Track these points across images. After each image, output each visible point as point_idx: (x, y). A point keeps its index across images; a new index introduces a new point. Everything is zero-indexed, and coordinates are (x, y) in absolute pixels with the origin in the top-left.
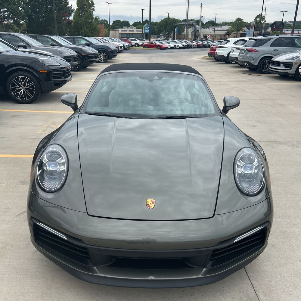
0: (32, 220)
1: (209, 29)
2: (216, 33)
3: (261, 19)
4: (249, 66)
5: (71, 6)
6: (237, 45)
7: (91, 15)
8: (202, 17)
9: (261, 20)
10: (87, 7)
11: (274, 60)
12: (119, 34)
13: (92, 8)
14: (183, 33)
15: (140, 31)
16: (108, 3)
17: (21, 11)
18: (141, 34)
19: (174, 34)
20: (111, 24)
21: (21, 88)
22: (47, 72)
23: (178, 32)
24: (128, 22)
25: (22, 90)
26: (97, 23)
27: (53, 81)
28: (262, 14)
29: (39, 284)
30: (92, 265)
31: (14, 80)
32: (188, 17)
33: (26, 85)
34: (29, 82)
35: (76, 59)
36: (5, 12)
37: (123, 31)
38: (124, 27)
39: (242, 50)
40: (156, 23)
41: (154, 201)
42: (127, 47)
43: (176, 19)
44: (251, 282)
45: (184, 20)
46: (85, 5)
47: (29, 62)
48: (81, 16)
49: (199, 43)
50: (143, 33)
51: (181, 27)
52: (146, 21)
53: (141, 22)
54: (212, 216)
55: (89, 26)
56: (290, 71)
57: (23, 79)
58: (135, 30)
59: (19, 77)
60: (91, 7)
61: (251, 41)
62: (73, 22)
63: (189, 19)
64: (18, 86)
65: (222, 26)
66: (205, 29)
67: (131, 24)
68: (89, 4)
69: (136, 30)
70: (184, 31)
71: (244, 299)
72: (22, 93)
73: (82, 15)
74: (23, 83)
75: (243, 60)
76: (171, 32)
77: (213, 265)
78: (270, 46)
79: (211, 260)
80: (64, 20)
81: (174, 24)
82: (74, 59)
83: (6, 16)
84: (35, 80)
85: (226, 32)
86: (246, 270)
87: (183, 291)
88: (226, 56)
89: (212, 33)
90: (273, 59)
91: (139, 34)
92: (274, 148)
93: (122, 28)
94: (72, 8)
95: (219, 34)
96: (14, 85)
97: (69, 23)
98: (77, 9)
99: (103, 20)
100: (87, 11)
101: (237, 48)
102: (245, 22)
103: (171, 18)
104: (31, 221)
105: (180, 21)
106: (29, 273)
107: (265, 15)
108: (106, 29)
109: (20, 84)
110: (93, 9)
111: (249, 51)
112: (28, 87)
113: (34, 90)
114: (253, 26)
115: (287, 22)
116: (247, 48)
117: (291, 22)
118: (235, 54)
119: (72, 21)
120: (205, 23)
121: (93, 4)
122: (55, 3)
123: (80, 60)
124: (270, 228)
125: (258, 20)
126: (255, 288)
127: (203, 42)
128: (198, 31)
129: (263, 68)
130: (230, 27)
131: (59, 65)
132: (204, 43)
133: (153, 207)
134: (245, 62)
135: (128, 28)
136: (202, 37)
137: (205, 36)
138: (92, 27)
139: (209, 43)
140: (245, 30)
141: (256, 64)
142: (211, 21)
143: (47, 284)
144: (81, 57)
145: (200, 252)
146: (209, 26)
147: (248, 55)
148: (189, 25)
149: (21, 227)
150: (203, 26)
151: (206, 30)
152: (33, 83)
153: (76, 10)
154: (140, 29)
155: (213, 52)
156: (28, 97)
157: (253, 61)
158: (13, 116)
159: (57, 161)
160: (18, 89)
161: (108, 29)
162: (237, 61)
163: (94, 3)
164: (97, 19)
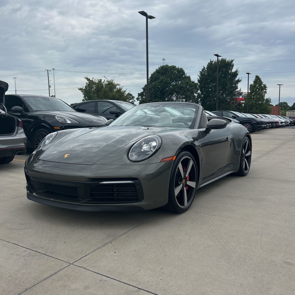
7: (263, 96)
10: (259, 90)
13: (264, 91)
16: (279, 85)
20: (290, 106)
26: (269, 105)
42: (288, 123)
55: (259, 107)
60: (264, 90)
68: (262, 87)
94: (240, 91)
100: (259, 94)
110: (265, 92)
121: (265, 87)
138: (263, 107)
164: (268, 101)
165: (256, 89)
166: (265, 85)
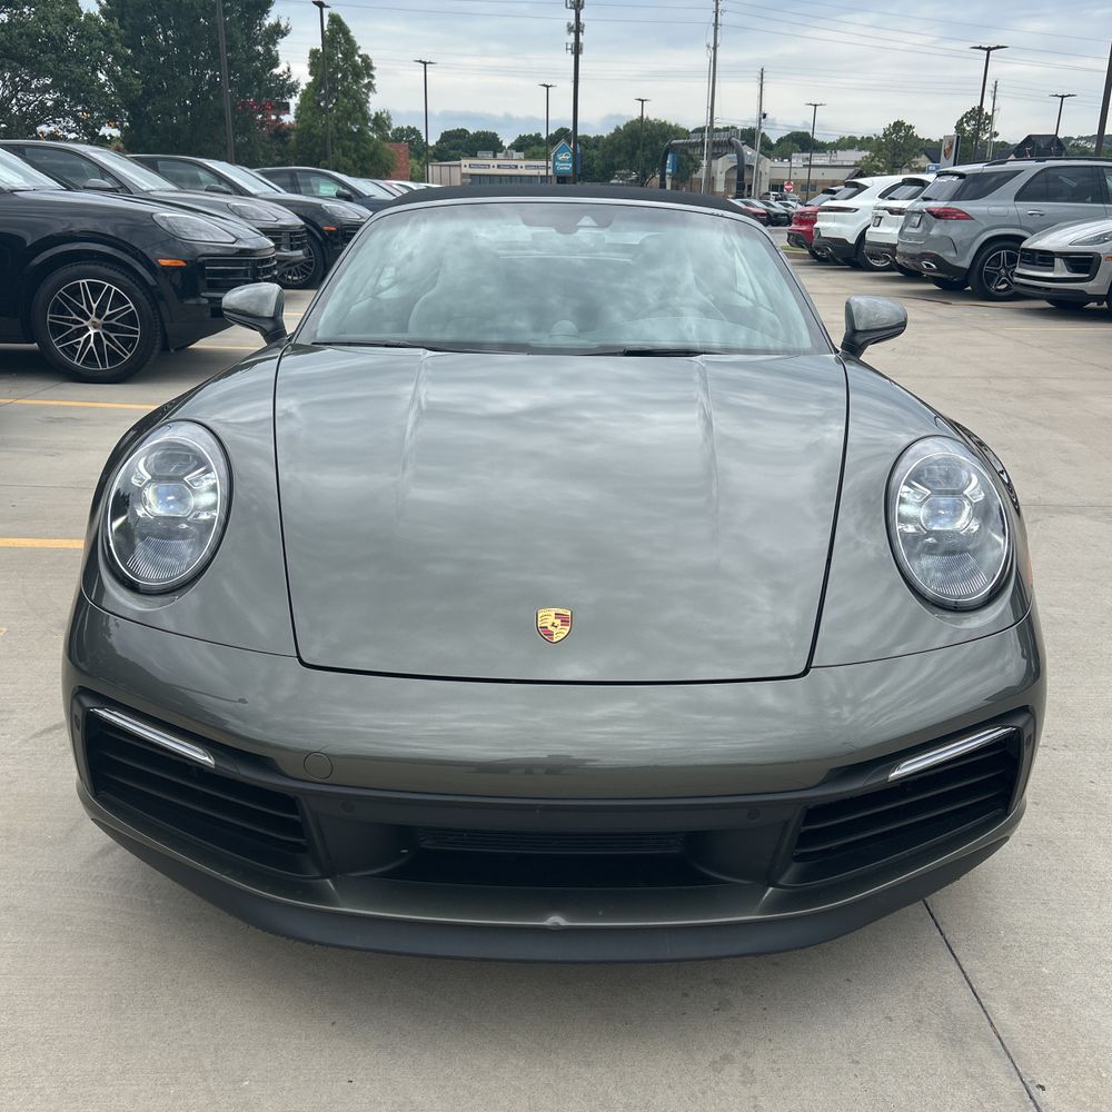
0: (80, 703)
1: (790, 160)
2: (816, 175)
3: (979, 125)
4: (939, 270)
5: (286, 70)
6: (893, 199)
7: (361, 105)
8: (765, 116)
9: (979, 129)
10: (345, 77)
11: (1030, 247)
12: (464, 176)
13: (366, 81)
14: (694, 176)
15: (537, 167)
16: (420, 61)
17: (104, 85)
18: (542, 177)
19: (663, 178)
20: (432, 143)
21: (86, 323)
22: (184, 264)
23: (678, 170)
24: (495, 135)
25: (92, 332)
26: (385, 138)
27: (209, 298)
28: (981, 108)
29: (106, 964)
30: (317, 874)
31: (61, 295)
32: (715, 116)
33: (108, 312)
34: (119, 300)
35: (298, 239)
36: (45, 89)
37: (478, 166)
38: (479, 154)
39: (913, 212)
40: (598, 139)
41: (569, 613)
43: (670, 126)
44: (959, 965)
45: (700, 130)
46: (338, 68)
47: (120, 228)
48: (325, 110)
49: (754, 206)
50: (550, 172)
51: (687, 153)
52: (562, 133)
53: (544, 136)
54: (801, 669)
55: (353, 145)
56: (1090, 284)
57: (96, 289)
58: (519, 163)
59: (81, 282)
60: (363, 79)
61: (945, 179)
62: (293, 130)
63: (715, 126)
64: (75, 317)
65: (838, 152)
66: (777, 163)
67: (506, 144)
68: (355, 65)
69: (524, 163)
70: (698, 166)
71: (930, 1024)
72: (92, 344)
73: (326, 105)
74: (94, 306)
75: (917, 251)
76: (653, 170)
77: (804, 876)
78: (1015, 200)
79: (797, 859)
80: (262, 124)
81: (661, 143)
82: (291, 240)
83: (49, 104)
84: (139, 294)
85: (851, 171)
86: (939, 923)
87: (686, 995)
88: (852, 241)
89: (802, 175)
90: (1025, 245)
91: (535, 176)
92: (1039, 523)
93: (473, 155)
94: (289, 77)
95: (826, 178)
96: (62, 311)
97: (280, 135)
98: (309, 85)
99: (405, 127)
100: (346, 93)
101: (892, 211)
102: (921, 137)
103: (650, 122)
104: (76, 706)
105: (687, 134)
106: (69, 929)
107: (993, 111)
108: (413, 161)
109: (84, 307)
110: (370, 86)
111: (938, 215)
112: (113, 321)
113: (136, 333)
114: (951, 147)
115: (1071, 138)
116: (931, 204)
117: (1088, 139)
118: (888, 232)
119: (290, 128)
120: (774, 142)
121: (367, 66)
122: (230, 63)
123: (315, 247)
124: (1033, 740)
125: (968, 128)
126: (974, 986)
127: (769, 205)
128: (751, 167)
129: (990, 278)
130: (867, 153)
131: (234, 239)
132: (772, 209)
133: (562, 636)
134: (924, 256)
135: (495, 156)
136: (765, 189)
137: (777, 186)
138: (365, 148)
139: (790, 209)
140: (923, 165)
141: (965, 263)
142: (798, 133)
143: (136, 966)
144: (318, 235)
145: (754, 810)
146: (789, 150)
147: (934, 232)
148: (716, 145)
149: (49, 771)
150: (768, 149)
151: (781, 164)
152: (131, 304)
153: (305, 87)
154: (540, 159)
155: (804, 228)
156: (114, 357)
157: (953, 254)
158: (52, 421)
159: (185, 479)
160: (74, 327)
161: (423, 159)
162: (893, 257)
163: (374, 65)
164: (381, 122)
165: (335, 73)
166: (367, 56)
